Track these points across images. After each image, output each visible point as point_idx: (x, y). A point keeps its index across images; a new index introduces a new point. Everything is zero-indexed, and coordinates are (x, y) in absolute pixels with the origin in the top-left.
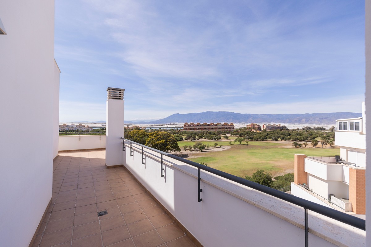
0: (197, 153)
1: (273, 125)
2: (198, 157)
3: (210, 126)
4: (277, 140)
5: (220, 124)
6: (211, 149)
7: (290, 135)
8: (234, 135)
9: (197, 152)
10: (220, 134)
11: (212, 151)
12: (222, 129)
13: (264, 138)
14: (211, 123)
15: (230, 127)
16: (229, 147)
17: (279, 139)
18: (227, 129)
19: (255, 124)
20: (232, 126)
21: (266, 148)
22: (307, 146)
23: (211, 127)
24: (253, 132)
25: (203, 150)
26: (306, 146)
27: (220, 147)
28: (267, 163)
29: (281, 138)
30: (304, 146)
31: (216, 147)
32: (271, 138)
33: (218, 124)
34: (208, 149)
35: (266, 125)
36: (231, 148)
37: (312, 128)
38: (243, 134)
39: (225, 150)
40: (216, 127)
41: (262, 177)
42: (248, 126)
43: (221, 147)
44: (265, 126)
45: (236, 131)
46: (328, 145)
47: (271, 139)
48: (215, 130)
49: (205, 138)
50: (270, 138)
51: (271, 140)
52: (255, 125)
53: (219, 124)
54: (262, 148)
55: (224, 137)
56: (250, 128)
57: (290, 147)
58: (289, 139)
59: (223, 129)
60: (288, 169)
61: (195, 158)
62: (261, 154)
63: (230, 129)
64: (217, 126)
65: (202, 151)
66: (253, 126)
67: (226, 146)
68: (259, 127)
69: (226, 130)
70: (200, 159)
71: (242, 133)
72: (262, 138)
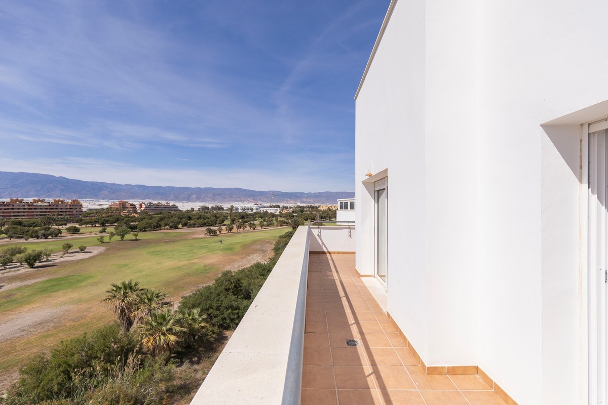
0: (21, 275)
1: (157, 203)
2: (33, 281)
3: (11, 207)
4: (176, 228)
5: (42, 201)
6: (57, 258)
7: (190, 218)
8: (87, 223)
9: (20, 272)
10: (50, 223)
11: (61, 262)
12: (49, 212)
13: (156, 226)
14: (12, 200)
15: (70, 209)
16: (102, 249)
17: (180, 226)
18: (62, 212)
19: (126, 202)
20: (76, 205)
21: (172, 242)
22: (222, 232)
23: (12, 209)
24: (128, 216)
25: (37, 264)
26: (220, 232)
27: (78, 250)
28: (193, 263)
29: (182, 225)
30: (218, 232)
31: (69, 251)
32: (168, 225)
33: (35, 201)
34: (48, 261)
35: (144, 204)
36: (107, 249)
37: (210, 207)
38: (108, 220)
39: (96, 256)
40: (29, 209)
41: (232, 281)
42: (113, 206)
43: (82, 250)
44: (144, 206)
45: (87, 217)
46: (241, 229)
47: (167, 227)
48: (27, 215)
49: (11, 237)
50: (166, 225)
51: (168, 229)
52: (127, 204)
53: (40, 201)
54: (165, 242)
55: (66, 229)
56: (117, 209)
57: (202, 236)
58: (194, 225)
59: (54, 212)
60: (225, 266)
61: (28, 286)
62: (170, 251)
63: (72, 212)
64: (32, 206)
65: (32, 268)
66: (123, 205)
67: (92, 248)
68: (133, 208)
69: (61, 215)
70: (49, 285)
71: (107, 218)
72: (152, 226)
